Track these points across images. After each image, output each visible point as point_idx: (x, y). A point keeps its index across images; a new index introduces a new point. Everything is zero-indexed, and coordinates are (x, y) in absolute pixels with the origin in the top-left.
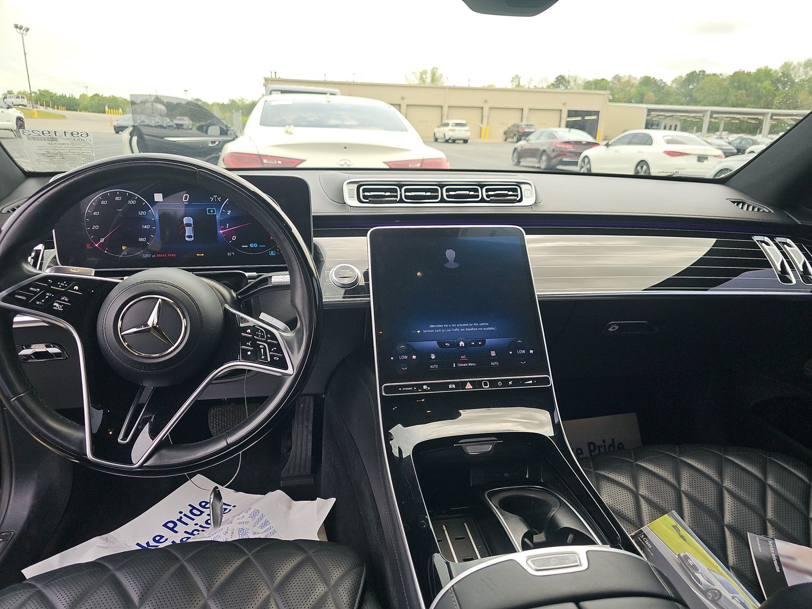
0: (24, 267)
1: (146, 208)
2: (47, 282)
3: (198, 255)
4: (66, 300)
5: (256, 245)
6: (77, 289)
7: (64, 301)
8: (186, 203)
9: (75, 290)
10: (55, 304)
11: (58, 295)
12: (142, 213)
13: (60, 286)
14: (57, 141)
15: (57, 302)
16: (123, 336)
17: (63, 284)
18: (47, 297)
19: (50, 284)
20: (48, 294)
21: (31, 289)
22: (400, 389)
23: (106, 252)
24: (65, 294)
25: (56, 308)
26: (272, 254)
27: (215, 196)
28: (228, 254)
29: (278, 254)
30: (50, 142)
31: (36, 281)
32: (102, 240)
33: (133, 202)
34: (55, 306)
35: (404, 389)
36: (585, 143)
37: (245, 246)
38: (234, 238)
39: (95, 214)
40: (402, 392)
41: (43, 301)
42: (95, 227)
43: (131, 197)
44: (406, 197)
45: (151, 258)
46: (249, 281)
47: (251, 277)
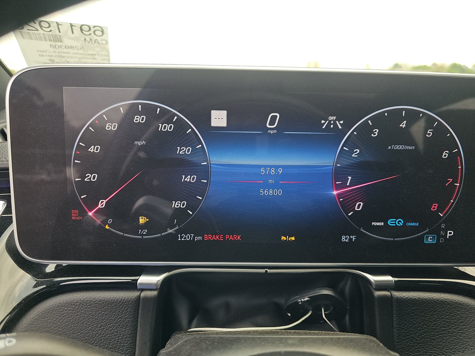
1: (192, 141)
3: (283, 238)
5: (400, 222)
8: (272, 132)
12: (184, 151)
14: (61, 42)
23: (107, 227)
26: (430, 240)
27: (331, 118)
28: (343, 238)
29: (442, 240)
30: (53, 43)
32: (102, 204)
33: (168, 128)
37: (378, 224)
38: (359, 206)
39: (92, 149)
42: (92, 177)
43: (166, 117)
45: (192, 242)
46: (377, 293)
47: (382, 286)
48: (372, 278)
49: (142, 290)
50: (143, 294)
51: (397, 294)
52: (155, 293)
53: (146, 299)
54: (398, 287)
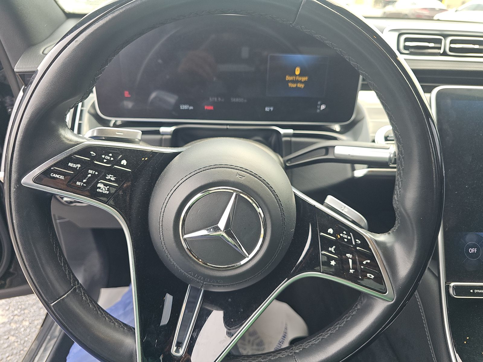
0: (61, 134)
2: (89, 155)
4: (113, 179)
6: (125, 164)
7: (110, 180)
9: (123, 166)
10: (99, 185)
11: (102, 173)
13: (105, 161)
15: (101, 183)
16: (185, 240)
17: (109, 158)
18: (90, 175)
19: (93, 158)
20: (90, 171)
21: (70, 164)
22: (472, 291)
24: (111, 171)
25: (100, 191)
31: (76, 153)
34: (99, 188)
35: (476, 291)
36: (438, 9)
40: (474, 294)
41: (84, 181)
44: (451, 49)
45: (188, 110)
46: (284, 139)
47: (286, 135)
48: (282, 131)
49: (163, 135)
50: (164, 137)
51: (294, 139)
52: (169, 137)
53: (166, 139)
54: (295, 135)
